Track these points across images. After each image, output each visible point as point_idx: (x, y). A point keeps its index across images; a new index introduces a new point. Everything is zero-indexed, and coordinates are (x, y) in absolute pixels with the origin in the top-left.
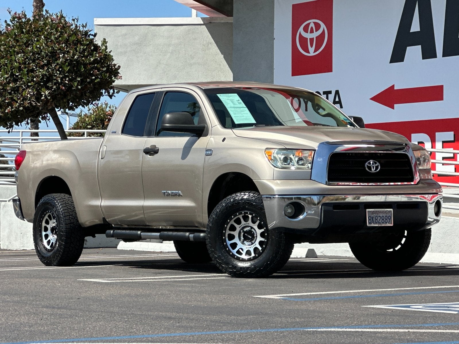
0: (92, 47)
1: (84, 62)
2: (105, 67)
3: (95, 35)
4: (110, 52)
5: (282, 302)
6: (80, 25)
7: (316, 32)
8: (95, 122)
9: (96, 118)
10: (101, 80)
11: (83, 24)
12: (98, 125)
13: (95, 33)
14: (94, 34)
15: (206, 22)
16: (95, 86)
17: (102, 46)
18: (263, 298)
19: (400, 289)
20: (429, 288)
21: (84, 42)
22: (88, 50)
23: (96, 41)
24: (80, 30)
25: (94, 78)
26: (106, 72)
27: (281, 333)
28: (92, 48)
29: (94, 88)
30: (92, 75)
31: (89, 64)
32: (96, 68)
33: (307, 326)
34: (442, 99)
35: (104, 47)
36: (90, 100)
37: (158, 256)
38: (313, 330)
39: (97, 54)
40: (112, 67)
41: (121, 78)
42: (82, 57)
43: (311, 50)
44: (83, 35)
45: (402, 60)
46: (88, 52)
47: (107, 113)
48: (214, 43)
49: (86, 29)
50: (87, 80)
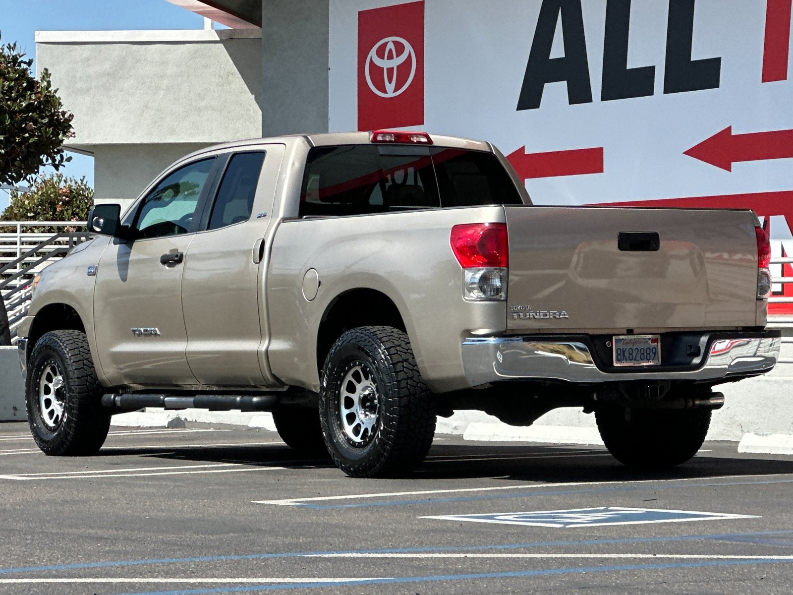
0: (23, 83)
1: (10, 109)
2: (46, 116)
3: (30, 63)
4: (55, 91)
5: (293, 510)
6: (4, 45)
7: (397, 57)
8: (40, 207)
9: (41, 199)
10: (39, 139)
11: (9, 44)
12: (44, 212)
13: (30, 59)
14: (28, 61)
15: (224, 38)
16: (30, 149)
17: (41, 80)
18: (266, 505)
19: (495, 488)
20: (542, 487)
21: (11, 75)
22: (16, 88)
23: (31, 73)
24: (3, 54)
25: (27, 135)
26: (49, 125)
27: (264, 562)
28: (25, 85)
29: (29, 152)
30: (25, 130)
31: (18, 112)
32: (32, 119)
33: (310, 551)
34: (601, 171)
35: (45, 83)
36: (22, 172)
37: (133, 434)
38: (316, 556)
39: (33, 95)
40: (58, 116)
41: (73, 135)
42: (7, 100)
43: (390, 87)
44: (9, 63)
45: (536, 105)
46: (18, 91)
47: (60, 192)
48: (238, 73)
49: (14, 53)
50: (16, 140)
